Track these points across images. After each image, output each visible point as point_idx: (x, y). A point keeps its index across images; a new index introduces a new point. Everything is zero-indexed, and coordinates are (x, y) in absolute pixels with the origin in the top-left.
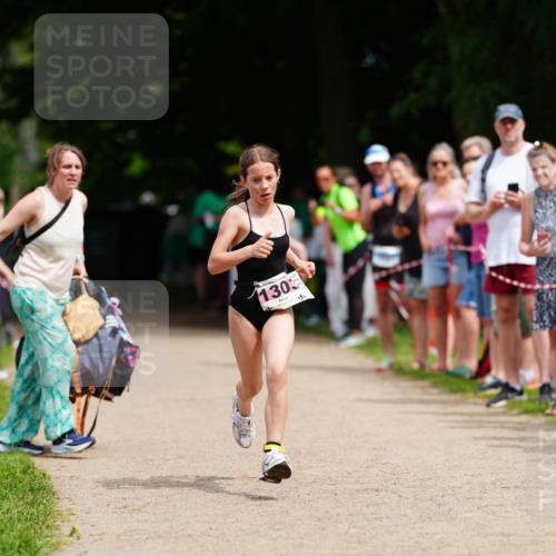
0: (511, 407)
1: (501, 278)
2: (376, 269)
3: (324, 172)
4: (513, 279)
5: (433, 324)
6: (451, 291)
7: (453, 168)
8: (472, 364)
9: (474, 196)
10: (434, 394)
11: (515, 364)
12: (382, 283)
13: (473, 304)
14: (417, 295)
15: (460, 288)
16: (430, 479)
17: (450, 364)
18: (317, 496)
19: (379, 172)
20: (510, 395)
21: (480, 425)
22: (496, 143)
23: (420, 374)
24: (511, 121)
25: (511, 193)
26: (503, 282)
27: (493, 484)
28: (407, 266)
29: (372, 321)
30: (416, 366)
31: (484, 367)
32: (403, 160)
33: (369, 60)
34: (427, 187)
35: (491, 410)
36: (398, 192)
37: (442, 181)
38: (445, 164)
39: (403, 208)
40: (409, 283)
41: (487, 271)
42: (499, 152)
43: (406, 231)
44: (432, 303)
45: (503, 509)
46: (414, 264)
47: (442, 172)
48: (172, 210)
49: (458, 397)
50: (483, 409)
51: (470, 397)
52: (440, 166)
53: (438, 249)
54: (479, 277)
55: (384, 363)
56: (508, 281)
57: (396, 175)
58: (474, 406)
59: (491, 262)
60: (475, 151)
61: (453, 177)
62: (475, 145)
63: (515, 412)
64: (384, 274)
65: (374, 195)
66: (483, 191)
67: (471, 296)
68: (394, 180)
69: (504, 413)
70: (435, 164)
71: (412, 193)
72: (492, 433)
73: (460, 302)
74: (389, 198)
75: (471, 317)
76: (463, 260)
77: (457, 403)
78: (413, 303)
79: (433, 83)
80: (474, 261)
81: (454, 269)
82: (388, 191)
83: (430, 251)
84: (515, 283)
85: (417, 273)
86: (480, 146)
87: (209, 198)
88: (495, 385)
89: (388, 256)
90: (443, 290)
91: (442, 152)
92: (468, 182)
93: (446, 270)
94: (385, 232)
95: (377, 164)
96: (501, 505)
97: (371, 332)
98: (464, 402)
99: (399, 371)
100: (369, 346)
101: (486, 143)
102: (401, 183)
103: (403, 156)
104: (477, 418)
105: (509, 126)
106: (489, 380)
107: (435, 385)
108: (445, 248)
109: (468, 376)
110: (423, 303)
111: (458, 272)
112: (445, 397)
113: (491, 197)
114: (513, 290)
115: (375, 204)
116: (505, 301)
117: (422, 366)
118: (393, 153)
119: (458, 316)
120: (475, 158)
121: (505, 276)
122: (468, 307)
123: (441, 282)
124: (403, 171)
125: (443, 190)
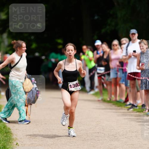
0: (134, 110)
1: (131, 76)
2: (98, 73)
3: (84, 47)
4: (135, 76)
5: (113, 88)
6: (118, 79)
7: (119, 46)
8: (124, 99)
9: (124, 54)
10: (114, 107)
11: (135, 99)
12: (100, 77)
13: (124, 83)
14: (109, 80)
15: (120, 78)
16: (112, 130)
17: (118, 99)
18: (82, 134)
19: (99, 47)
20: (134, 107)
21: (126, 115)
22: (130, 40)
23: (110, 102)
24: (134, 34)
25: (134, 53)
26: (132, 77)
27: (129, 131)
28: (106, 73)
29: (97, 87)
30: (109, 99)
31: (127, 100)
32: (105, 44)
33: (96, 18)
34: (112, 51)
35: (129, 111)
36: (104, 53)
37: (115, 50)
38: (116, 45)
39: (105, 57)
40: (107, 77)
41: (128, 74)
42: (131, 42)
43: (106, 63)
44: (113, 82)
45: (132, 138)
46: (108, 72)
47: (116, 48)
48: (43, 57)
49: (120, 108)
50: (126, 111)
51: (123, 108)
52: (115, 46)
53: (115, 68)
54: (125, 76)
55: (100, 98)
56: (133, 77)
57: (103, 48)
58: (124, 110)
59: (129, 72)
60: (124, 42)
61: (118, 49)
62: (125, 40)
63: (135, 112)
64: (100, 75)
65: (97, 53)
66: (127, 53)
67: (123, 81)
68: (103, 50)
69: (132, 112)
70: (114, 45)
71: (108, 53)
72: (129, 117)
73: (121, 82)
74: (101, 54)
75: (123, 86)
76: (121, 71)
77: (119, 109)
78: (108, 83)
79: (113, 24)
80: (124, 71)
81: (119, 74)
82: (101, 52)
83: (112, 69)
84: (135, 77)
85: (109, 74)
86: (126, 41)
87: (53, 54)
88: (130, 105)
89: (101, 70)
90: (116, 79)
91: (116, 42)
92: (123, 50)
93: (117, 74)
94: (100, 63)
95: (98, 45)
96: (132, 137)
97: (97, 90)
98: (122, 109)
99: (104, 101)
100: (96, 94)
101: (127, 40)
102: (105, 50)
103: (105, 43)
104: (125, 113)
105: (134, 35)
106: (128, 103)
107: (114, 105)
108: (117, 68)
109: (122, 102)
110: (111, 82)
111: (120, 74)
112: (116, 108)
113: (129, 54)
114: (135, 79)
115: (98, 56)
116: (132, 82)
117: (110, 99)
118: (102, 42)
119: (120, 86)
120: (125, 44)
121: (133, 75)
122: (123, 84)
123: (115, 77)
124: (105, 47)
125: (116, 52)
